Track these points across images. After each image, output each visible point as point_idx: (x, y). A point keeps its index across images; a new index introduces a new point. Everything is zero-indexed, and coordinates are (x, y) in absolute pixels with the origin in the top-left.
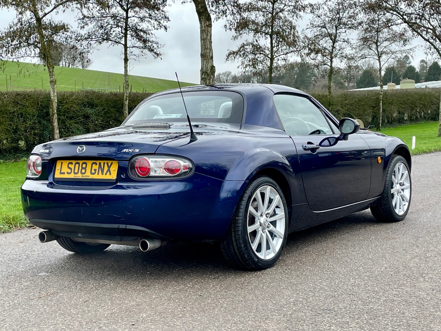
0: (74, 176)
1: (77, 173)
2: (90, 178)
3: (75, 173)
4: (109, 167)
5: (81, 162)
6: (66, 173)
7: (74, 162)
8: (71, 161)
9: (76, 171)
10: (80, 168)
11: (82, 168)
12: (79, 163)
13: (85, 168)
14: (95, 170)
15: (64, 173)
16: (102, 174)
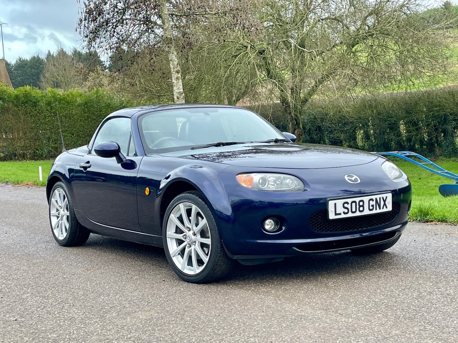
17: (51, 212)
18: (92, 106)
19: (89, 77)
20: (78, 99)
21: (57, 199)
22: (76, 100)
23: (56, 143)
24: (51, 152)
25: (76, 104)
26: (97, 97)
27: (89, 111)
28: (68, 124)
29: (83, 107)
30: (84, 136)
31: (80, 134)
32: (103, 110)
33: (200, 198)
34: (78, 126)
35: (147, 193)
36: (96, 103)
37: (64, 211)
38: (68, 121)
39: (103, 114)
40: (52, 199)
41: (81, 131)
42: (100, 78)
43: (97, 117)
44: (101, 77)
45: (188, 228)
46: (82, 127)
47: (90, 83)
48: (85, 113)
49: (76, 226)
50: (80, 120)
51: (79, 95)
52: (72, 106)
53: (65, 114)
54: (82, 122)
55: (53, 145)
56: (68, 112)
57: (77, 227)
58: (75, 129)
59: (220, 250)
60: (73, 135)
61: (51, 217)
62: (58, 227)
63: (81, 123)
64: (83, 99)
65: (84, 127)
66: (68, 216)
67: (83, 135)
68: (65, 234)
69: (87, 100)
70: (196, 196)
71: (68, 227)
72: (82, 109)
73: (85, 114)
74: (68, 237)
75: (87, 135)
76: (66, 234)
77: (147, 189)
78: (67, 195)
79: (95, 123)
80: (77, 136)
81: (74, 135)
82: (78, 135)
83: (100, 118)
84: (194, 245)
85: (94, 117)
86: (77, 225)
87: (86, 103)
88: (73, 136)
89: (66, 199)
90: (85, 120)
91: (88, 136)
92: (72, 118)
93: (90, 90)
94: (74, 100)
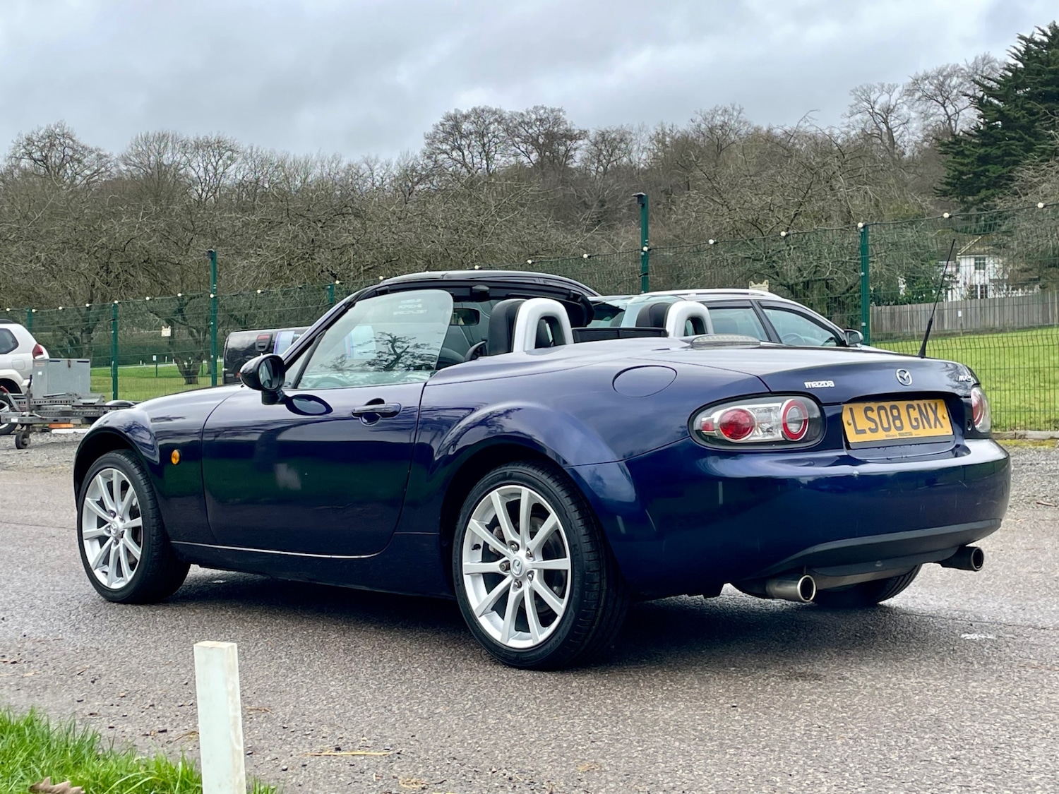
0: (887, 436)
1: (888, 429)
2: (914, 436)
3: (885, 430)
4: (935, 412)
5: (887, 405)
6: (868, 431)
7: (874, 405)
8: (868, 405)
9: (886, 425)
10: (891, 419)
11: (895, 418)
12: (883, 408)
13: (899, 417)
14: (916, 420)
15: (863, 432)
16: (931, 427)
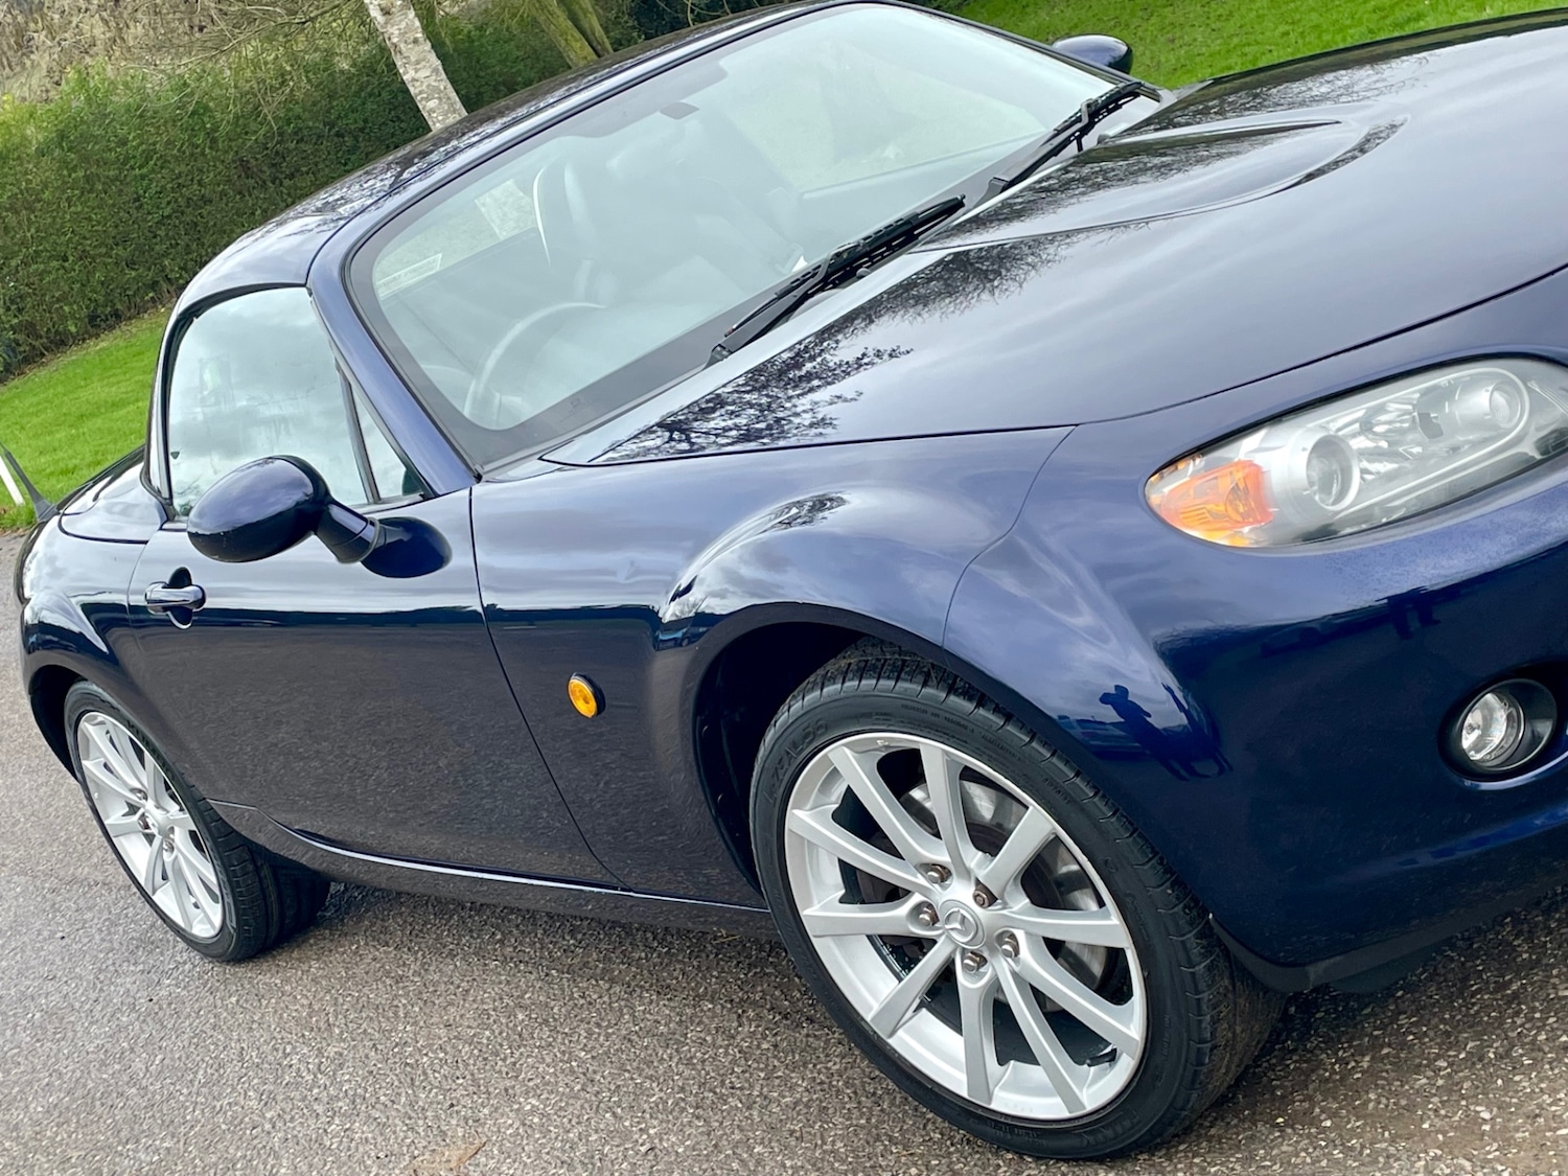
17: (106, 822)
18: (85, 138)
19: (35, 35)
20: (30, 131)
21: (105, 756)
22: (24, 137)
23: (20, 310)
24: (18, 345)
25: (29, 151)
26: (89, 100)
27: (85, 159)
28: (33, 230)
29: (57, 152)
30: (103, 250)
31: (88, 248)
32: (131, 138)
33: (951, 690)
34: (68, 225)
35: (586, 706)
36: (95, 121)
37: (158, 806)
38: (29, 219)
39: (136, 148)
40: (84, 763)
41: (85, 238)
42: (74, 24)
43: (118, 168)
44: (75, 20)
45: (933, 866)
46: (85, 223)
47: (46, 55)
48: (74, 169)
49: (251, 867)
50: (69, 200)
51: (27, 115)
52: (21, 165)
53: (9, 197)
54: (75, 205)
55: (16, 321)
56: (16, 190)
57: (257, 870)
58: (64, 239)
59: (1209, 968)
60: (65, 259)
61: (114, 839)
62: (165, 878)
63: (72, 209)
64: (45, 124)
65: (89, 219)
66: (193, 834)
67: (100, 246)
68: (215, 913)
69: (61, 122)
70: (925, 684)
71: (212, 878)
72: (59, 161)
73: (73, 175)
74: (232, 924)
75: (111, 241)
76: (219, 906)
77: (578, 685)
78: (144, 740)
79: (122, 190)
80: (81, 259)
81: (71, 258)
82: (84, 251)
83: (133, 168)
84: (1007, 954)
85: (111, 173)
86: (254, 861)
87: (62, 136)
88: (66, 264)
89: (147, 754)
90: (82, 193)
91: (117, 245)
92: (39, 206)
93: (56, 78)
94: (17, 140)
